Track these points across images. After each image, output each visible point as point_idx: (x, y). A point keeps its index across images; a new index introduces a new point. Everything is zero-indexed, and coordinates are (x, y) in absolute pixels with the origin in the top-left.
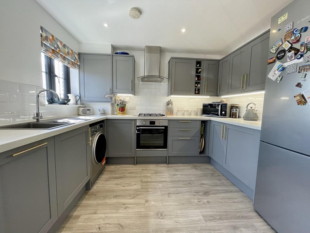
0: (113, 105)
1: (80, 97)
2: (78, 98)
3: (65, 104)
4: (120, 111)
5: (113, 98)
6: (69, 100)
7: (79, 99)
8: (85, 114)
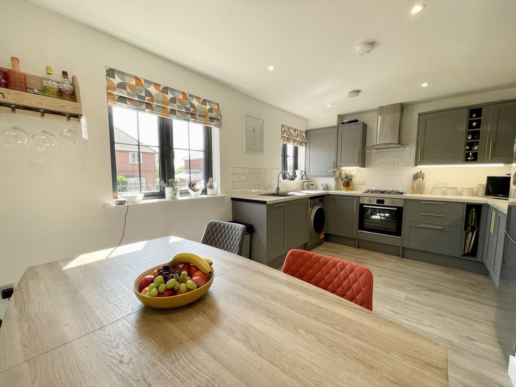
0: (337, 179)
1: (305, 173)
2: (303, 173)
3: (293, 179)
4: (344, 186)
5: (338, 173)
6: (296, 177)
7: (305, 174)
8: (308, 188)
